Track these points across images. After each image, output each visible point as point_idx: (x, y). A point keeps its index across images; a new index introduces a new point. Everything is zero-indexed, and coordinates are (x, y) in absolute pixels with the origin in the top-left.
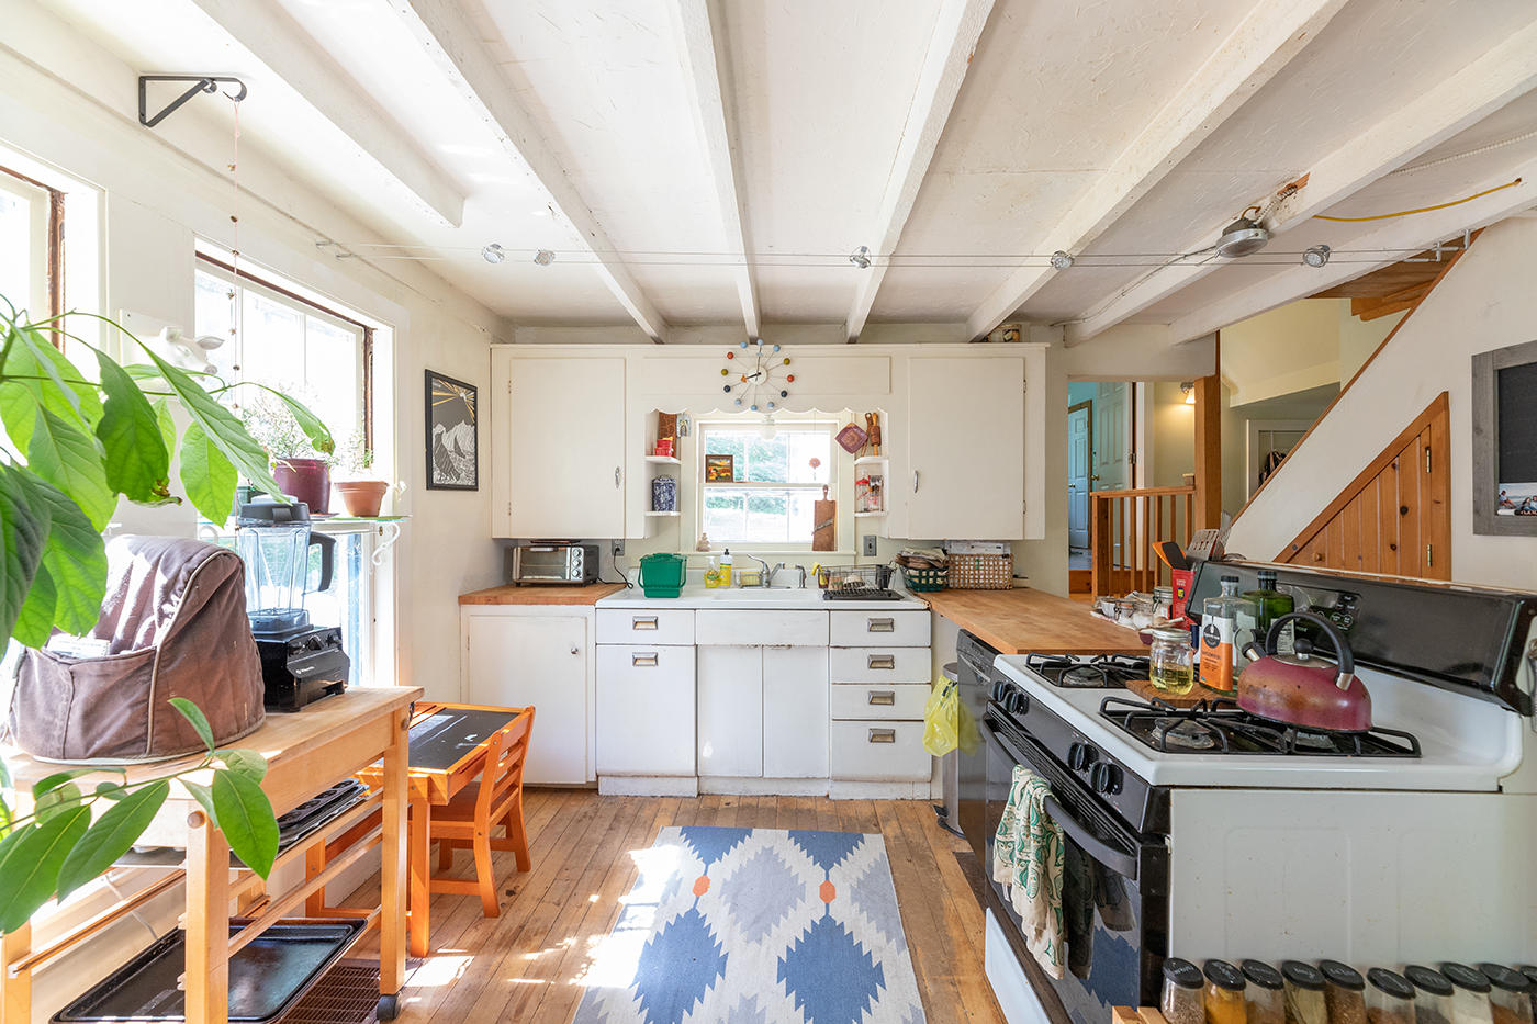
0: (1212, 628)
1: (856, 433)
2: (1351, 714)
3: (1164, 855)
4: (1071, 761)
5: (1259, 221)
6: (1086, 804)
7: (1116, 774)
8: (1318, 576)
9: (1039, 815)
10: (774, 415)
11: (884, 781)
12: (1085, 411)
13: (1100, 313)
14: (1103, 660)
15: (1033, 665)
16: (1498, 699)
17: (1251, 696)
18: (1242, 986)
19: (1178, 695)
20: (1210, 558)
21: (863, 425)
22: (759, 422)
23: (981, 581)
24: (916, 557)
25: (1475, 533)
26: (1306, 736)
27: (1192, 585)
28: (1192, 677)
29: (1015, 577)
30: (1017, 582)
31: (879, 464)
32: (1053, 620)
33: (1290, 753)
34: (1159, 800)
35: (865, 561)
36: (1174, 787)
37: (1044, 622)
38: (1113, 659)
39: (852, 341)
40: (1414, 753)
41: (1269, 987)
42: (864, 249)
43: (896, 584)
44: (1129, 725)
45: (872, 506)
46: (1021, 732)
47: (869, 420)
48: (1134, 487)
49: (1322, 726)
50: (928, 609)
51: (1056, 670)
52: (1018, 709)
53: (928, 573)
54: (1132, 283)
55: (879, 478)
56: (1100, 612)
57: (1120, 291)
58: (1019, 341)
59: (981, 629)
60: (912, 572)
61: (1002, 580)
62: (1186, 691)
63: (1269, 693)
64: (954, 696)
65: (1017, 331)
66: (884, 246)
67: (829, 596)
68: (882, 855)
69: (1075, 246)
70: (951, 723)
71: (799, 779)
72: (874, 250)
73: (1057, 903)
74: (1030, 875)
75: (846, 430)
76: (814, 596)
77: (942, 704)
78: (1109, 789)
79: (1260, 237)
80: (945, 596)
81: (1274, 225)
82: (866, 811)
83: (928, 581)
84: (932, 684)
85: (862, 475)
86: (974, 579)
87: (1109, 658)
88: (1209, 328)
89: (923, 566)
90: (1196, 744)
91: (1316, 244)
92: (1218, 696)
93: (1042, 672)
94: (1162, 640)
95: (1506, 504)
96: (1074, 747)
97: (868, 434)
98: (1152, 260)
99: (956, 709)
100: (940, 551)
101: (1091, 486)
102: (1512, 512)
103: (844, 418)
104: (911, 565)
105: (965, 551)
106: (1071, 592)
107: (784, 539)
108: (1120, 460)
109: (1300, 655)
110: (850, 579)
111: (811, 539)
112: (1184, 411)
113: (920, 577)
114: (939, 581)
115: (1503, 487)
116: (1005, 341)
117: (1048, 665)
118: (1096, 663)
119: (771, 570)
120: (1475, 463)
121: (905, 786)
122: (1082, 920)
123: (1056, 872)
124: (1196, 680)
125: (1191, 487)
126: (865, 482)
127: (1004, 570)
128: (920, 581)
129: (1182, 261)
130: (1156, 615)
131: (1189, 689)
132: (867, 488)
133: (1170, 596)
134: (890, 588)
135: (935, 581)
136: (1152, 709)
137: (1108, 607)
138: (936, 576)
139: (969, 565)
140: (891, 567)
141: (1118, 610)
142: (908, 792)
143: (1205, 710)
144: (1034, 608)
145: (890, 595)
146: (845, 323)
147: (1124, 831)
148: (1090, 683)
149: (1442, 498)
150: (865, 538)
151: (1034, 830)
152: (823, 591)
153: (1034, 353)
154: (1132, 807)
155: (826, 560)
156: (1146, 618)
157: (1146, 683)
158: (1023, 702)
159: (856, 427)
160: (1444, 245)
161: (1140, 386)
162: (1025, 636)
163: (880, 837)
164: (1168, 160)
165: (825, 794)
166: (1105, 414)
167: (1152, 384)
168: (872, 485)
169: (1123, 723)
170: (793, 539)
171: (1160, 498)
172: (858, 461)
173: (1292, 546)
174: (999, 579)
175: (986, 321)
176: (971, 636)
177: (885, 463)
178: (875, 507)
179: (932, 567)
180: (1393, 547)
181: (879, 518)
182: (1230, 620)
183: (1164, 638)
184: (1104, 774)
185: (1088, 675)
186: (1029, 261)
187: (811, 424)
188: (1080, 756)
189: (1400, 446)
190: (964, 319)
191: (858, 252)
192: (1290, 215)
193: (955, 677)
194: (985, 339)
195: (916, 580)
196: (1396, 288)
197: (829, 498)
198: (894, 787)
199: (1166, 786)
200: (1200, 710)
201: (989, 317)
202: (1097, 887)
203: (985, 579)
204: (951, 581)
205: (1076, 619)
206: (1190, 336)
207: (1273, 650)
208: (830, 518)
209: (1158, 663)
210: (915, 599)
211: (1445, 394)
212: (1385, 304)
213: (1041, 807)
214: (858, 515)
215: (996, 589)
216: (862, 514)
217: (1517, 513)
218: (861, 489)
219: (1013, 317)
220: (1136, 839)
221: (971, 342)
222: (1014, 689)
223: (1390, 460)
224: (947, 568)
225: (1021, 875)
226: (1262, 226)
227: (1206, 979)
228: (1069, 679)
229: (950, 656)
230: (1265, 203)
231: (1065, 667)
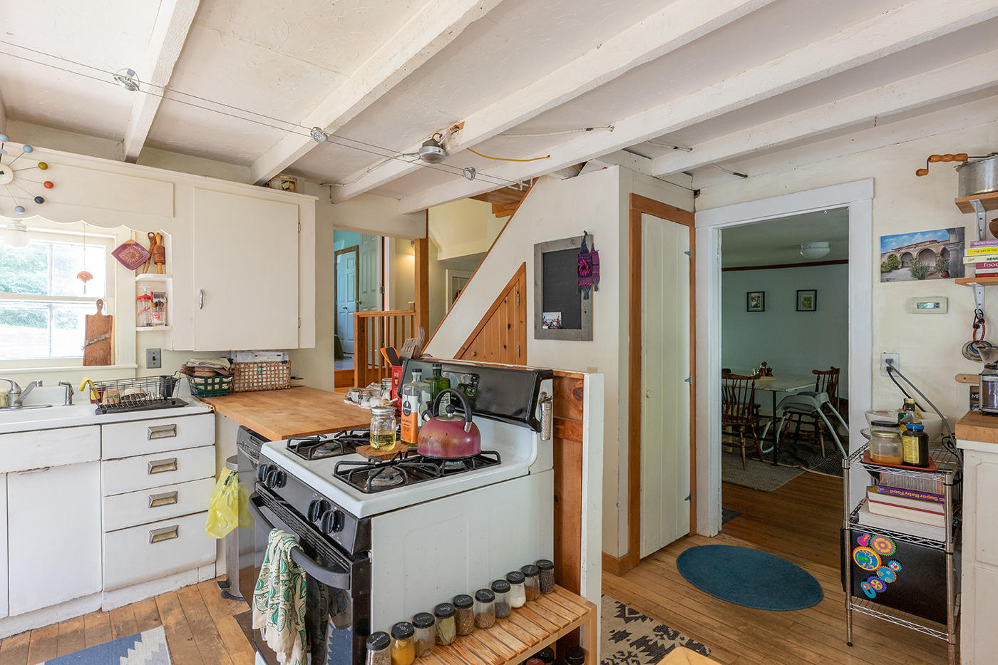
0: (407, 403)
1: (137, 251)
2: (472, 444)
3: (368, 564)
4: (310, 515)
5: (441, 142)
6: (321, 544)
7: (339, 518)
8: (473, 366)
9: (287, 564)
10: (26, 221)
11: (167, 576)
12: (353, 254)
13: (354, 182)
14: (344, 434)
15: (293, 447)
16: (528, 425)
17: (424, 445)
18: (412, 633)
19: (386, 451)
20: (412, 357)
21: (146, 244)
22: (5, 226)
23: (264, 384)
24: (202, 366)
25: (535, 338)
26: (451, 463)
27: (402, 376)
28: (395, 438)
29: (293, 378)
30: (295, 382)
31: (164, 282)
32: (316, 410)
33: (441, 476)
34: (365, 527)
35: (146, 373)
36: (374, 516)
37: (307, 412)
38: (352, 433)
39: (131, 160)
40: (498, 462)
41: (426, 626)
42: (131, 73)
43: (182, 391)
44: (350, 480)
45: (155, 321)
46: (280, 502)
47: (153, 239)
48: (383, 310)
49: (460, 456)
50: (212, 412)
51: (307, 448)
52: (277, 483)
53: (213, 381)
54: (374, 165)
55: (162, 295)
56: (350, 399)
57: (366, 169)
58: (295, 191)
59: (255, 423)
60: (198, 380)
61: (282, 380)
62: (392, 447)
63: (433, 442)
64: (235, 483)
65: (293, 183)
66: (156, 75)
67: (103, 410)
68: (161, 645)
69: (329, 126)
70: (232, 508)
71: (60, 605)
72: (144, 76)
73: (301, 626)
74: (280, 614)
75: (124, 246)
76: (85, 410)
77: (224, 492)
78: (334, 529)
79: (441, 153)
80: (230, 398)
81: (448, 148)
82: (147, 609)
83: (213, 387)
84: (217, 477)
85: (145, 291)
86: (258, 382)
87: (349, 433)
88: (422, 206)
89: (208, 374)
90: (392, 482)
91: (469, 166)
92: (410, 447)
93: (298, 451)
94: (378, 416)
95: (544, 323)
96: (313, 505)
97: (151, 252)
98: (384, 153)
99: (236, 494)
100: (226, 360)
101: (358, 308)
102: (547, 327)
103: (123, 235)
104: (196, 374)
105: (249, 359)
106: (335, 387)
107: (46, 355)
108: (374, 291)
109: (449, 415)
110: (128, 392)
111: (81, 354)
112: (410, 260)
113: (206, 384)
114: (225, 386)
115: (545, 314)
116: (283, 189)
117: (302, 445)
118: (338, 438)
119: (23, 389)
120: (535, 301)
121: (189, 573)
122: (319, 632)
123: (300, 603)
124: (398, 439)
125: (413, 311)
126: (147, 298)
127: (283, 373)
128: (206, 388)
129: (401, 158)
130: (383, 398)
131: (393, 446)
132: (149, 304)
133: (390, 384)
134: (174, 396)
135: (221, 386)
136: (369, 464)
137: (355, 396)
138: (221, 383)
139: (253, 371)
140: (177, 377)
141: (360, 397)
142: (192, 578)
143: (401, 458)
144: (305, 402)
145: (174, 403)
146: (123, 141)
147: (344, 557)
148: (332, 453)
149: (523, 320)
150: (149, 351)
151: (283, 577)
152: (96, 406)
153: (307, 202)
154: (347, 538)
155: (100, 374)
156: (378, 401)
157: (369, 446)
158: (281, 478)
159: (137, 244)
160: (523, 182)
161: (387, 239)
162: (292, 424)
163: (161, 629)
164: (384, 83)
165: (97, 608)
166: (365, 257)
167: (394, 239)
168: (156, 301)
169: (347, 479)
170: (57, 353)
171: (396, 317)
172: (138, 278)
173: (463, 348)
174: (279, 381)
175: (266, 171)
176: (249, 431)
177: (169, 281)
178: (160, 322)
179: (218, 375)
180: (505, 347)
181: (164, 332)
182: (417, 397)
183: (379, 414)
184: (331, 519)
185: (333, 447)
186: (297, 129)
187: (81, 236)
188: (316, 511)
189: (507, 290)
190: (248, 164)
191: (124, 73)
192: (455, 144)
193: (236, 467)
194: (267, 184)
195: (202, 388)
196: (509, 202)
197: (104, 313)
198: (177, 577)
199: (368, 517)
200: (398, 459)
201: (269, 167)
202: (331, 604)
203: (267, 381)
204: (237, 385)
205: (333, 407)
206: (411, 210)
207: (437, 414)
208: (105, 333)
209: (375, 432)
210: (201, 404)
211: (525, 263)
212: (505, 210)
213: (289, 557)
214: (139, 329)
215: (277, 389)
216: (142, 329)
217: (549, 328)
218: (143, 304)
219: (288, 171)
220: (349, 559)
221: (254, 185)
222: (276, 468)
223: (503, 299)
224: (232, 374)
225: (273, 617)
226: (442, 146)
227: (392, 639)
228: (318, 453)
229: (230, 449)
230: (444, 133)
231: (315, 444)
